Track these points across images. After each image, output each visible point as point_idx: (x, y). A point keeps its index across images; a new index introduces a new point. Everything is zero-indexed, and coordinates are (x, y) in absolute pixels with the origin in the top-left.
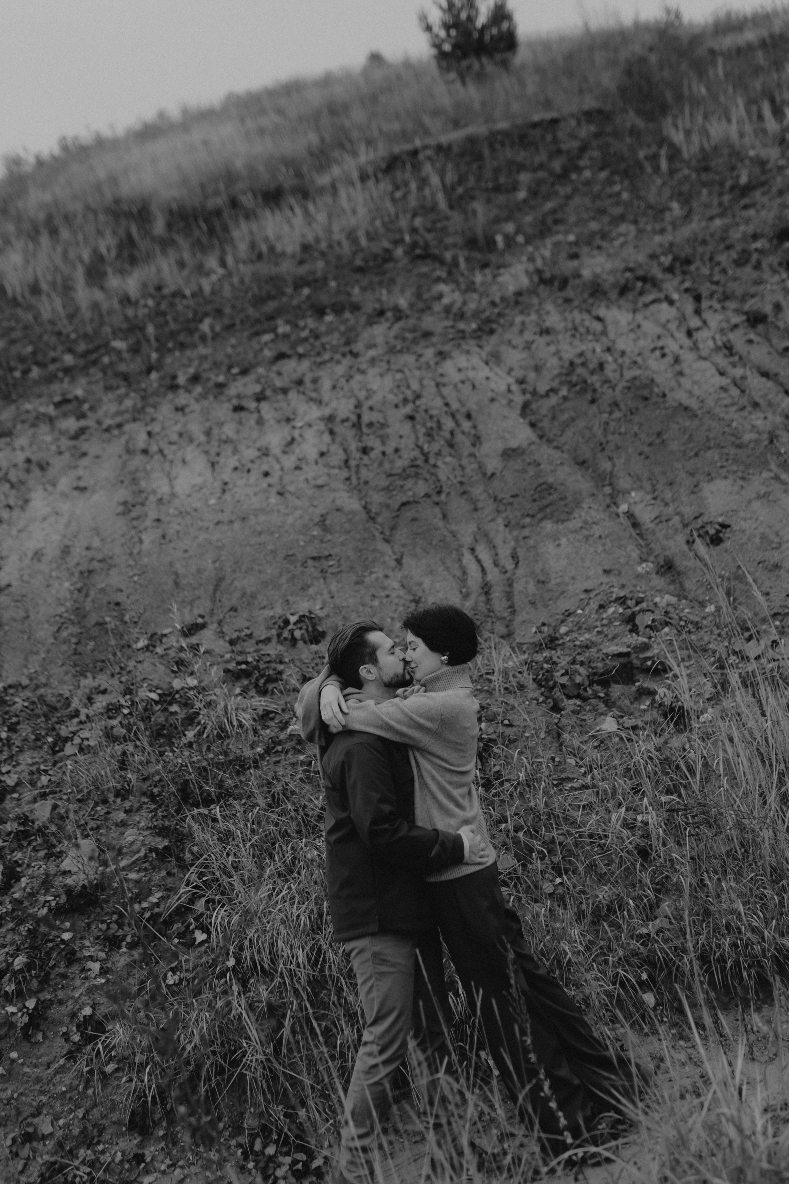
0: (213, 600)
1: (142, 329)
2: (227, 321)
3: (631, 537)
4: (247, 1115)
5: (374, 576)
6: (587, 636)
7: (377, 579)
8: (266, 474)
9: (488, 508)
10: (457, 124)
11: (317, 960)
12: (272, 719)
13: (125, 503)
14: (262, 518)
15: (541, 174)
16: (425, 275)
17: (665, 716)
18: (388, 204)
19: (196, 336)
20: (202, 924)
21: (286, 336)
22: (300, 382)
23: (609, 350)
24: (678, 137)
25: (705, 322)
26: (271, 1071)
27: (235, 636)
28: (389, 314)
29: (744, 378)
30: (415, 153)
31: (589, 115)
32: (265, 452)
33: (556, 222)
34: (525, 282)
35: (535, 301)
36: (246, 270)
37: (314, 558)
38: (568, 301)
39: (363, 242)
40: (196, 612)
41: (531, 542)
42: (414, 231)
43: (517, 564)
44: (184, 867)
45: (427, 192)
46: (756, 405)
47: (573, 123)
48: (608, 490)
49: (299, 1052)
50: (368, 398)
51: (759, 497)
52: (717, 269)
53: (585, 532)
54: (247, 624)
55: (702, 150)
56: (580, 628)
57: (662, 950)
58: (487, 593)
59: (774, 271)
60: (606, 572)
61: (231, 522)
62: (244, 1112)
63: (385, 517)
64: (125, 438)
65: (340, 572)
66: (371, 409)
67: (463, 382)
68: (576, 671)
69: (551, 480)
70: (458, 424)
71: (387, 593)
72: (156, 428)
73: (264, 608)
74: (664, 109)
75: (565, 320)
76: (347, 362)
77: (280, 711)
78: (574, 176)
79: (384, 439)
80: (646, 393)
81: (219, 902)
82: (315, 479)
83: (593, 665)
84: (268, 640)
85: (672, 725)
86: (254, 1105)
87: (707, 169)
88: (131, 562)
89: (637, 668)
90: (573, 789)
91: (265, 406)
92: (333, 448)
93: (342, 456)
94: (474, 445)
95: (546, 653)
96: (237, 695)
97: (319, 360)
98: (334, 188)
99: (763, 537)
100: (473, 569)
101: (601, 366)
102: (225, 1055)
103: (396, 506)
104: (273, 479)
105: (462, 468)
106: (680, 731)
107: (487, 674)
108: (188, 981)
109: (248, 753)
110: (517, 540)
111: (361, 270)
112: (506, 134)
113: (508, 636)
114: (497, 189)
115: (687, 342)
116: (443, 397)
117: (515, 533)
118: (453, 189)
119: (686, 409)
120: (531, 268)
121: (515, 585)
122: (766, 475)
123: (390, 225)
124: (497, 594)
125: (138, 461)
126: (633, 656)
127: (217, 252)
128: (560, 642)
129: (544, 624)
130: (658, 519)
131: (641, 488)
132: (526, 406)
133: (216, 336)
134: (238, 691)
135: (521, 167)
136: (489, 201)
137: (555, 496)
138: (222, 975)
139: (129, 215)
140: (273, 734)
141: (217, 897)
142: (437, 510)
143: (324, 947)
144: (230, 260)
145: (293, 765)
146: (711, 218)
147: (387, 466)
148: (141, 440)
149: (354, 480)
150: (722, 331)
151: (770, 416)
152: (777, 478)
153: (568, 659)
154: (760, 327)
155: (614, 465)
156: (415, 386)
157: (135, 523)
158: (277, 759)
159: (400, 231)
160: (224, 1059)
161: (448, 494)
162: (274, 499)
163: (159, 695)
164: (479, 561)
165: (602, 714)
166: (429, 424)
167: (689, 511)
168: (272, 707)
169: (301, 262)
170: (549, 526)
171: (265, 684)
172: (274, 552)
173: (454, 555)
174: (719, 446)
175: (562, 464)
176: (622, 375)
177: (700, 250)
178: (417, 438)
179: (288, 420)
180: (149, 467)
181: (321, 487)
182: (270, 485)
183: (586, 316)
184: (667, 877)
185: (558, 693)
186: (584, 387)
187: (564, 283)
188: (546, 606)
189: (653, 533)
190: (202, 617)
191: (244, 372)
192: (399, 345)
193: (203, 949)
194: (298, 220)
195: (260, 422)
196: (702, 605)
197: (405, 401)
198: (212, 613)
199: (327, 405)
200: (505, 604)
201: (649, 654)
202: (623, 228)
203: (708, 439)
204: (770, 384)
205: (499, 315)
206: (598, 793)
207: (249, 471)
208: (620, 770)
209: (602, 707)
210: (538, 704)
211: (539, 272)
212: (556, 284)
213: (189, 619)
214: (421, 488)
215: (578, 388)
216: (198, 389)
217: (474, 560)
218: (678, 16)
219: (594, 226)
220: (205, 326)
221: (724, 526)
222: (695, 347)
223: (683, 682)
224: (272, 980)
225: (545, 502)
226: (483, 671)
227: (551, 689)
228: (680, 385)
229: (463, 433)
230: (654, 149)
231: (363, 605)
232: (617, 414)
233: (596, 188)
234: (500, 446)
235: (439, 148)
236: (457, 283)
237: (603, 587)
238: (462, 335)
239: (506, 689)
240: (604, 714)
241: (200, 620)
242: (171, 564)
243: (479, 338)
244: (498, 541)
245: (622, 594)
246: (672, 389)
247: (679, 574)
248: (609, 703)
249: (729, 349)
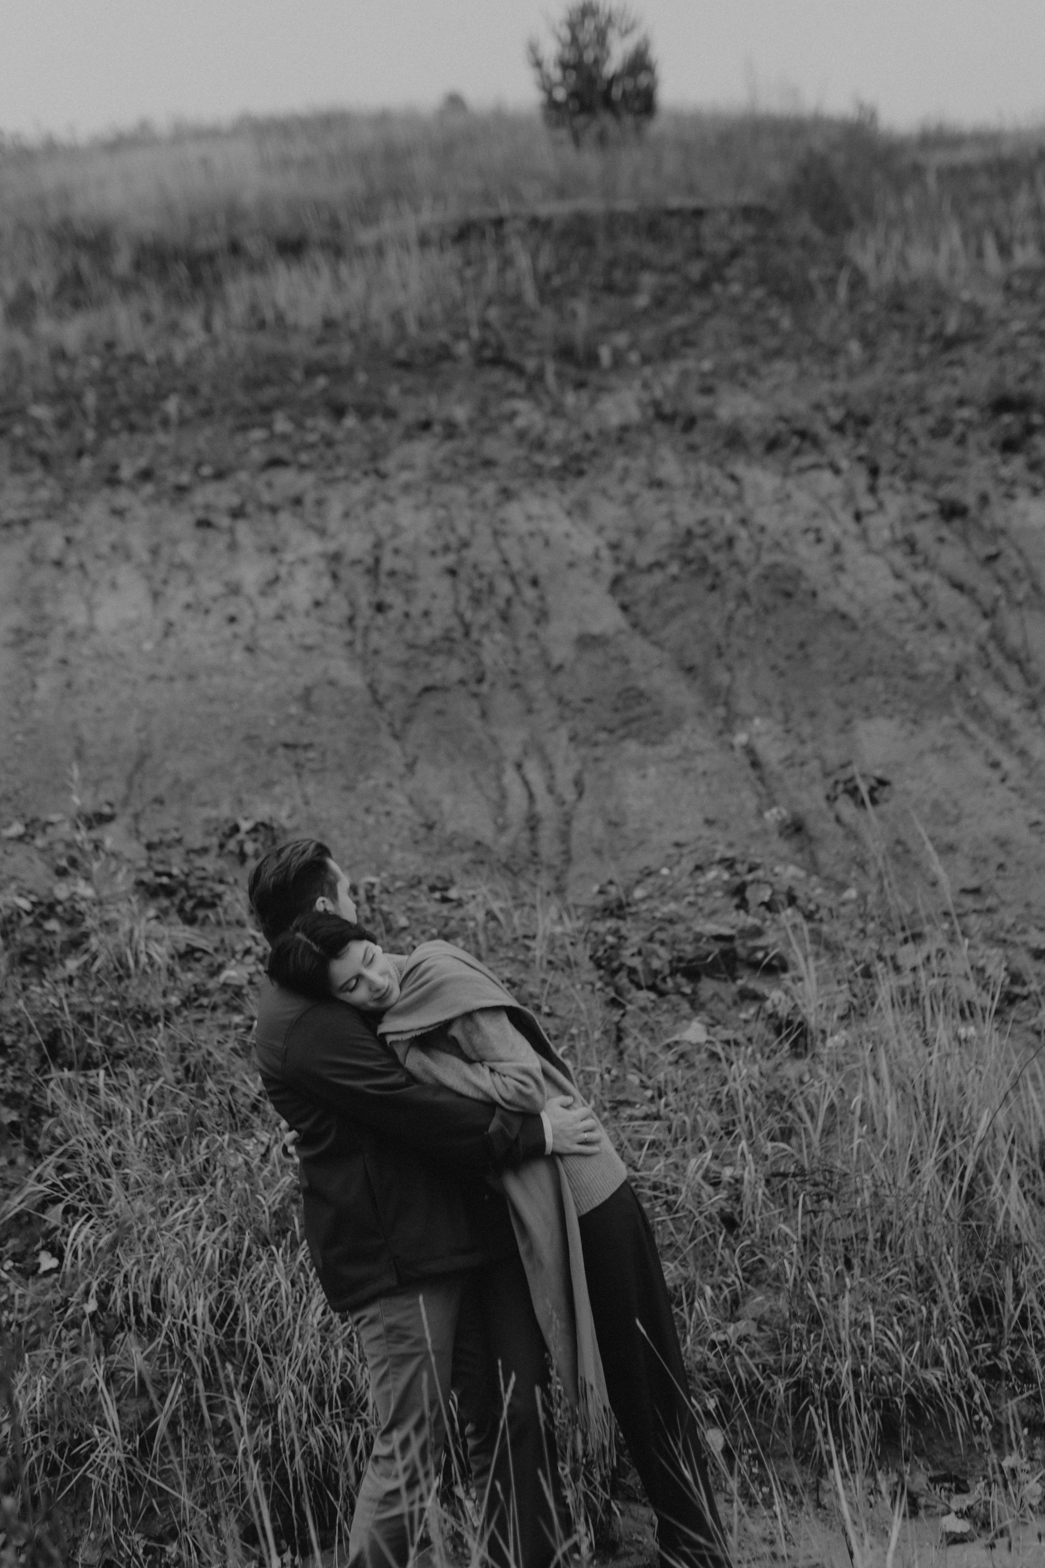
0: (130, 783)
1: (79, 397)
2: (202, 404)
3: (747, 779)
4: (84, 1543)
5: (371, 783)
6: (673, 906)
7: (376, 787)
8: (232, 620)
9: (549, 712)
10: (561, 193)
11: (223, 1318)
12: (198, 960)
13: (18, 631)
14: (217, 680)
15: (672, 279)
16: (494, 387)
17: (778, 1031)
18: (453, 284)
19: (156, 419)
20: (52, 1243)
21: (285, 438)
22: (297, 501)
23: (743, 522)
24: (865, 260)
25: (881, 505)
26: (131, 1477)
27: (155, 839)
28: (437, 429)
29: (927, 587)
30: (499, 222)
31: (747, 213)
32: (234, 590)
33: (687, 343)
34: (634, 414)
35: (646, 441)
36: (240, 340)
37: (286, 746)
38: (692, 448)
39: (412, 328)
40: (102, 797)
41: (605, 767)
42: (485, 325)
43: (580, 794)
44: (35, 1155)
45: (510, 276)
46: (941, 626)
47: (724, 217)
48: (721, 711)
49: (179, 1454)
50: (394, 535)
51: (934, 750)
52: (904, 439)
53: (684, 764)
54: (175, 824)
55: (897, 283)
56: (663, 894)
57: (745, 1366)
58: (533, 829)
59: (983, 453)
60: (709, 822)
61: (171, 679)
62: (80, 1538)
63: (397, 704)
64: (29, 541)
65: (323, 770)
66: (396, 551)
67: (532, 535)
68: (654, 953)
69: (642, 684)
70: (518, 591)
71: (387, 808)
72: (79, 533)
73: (204, 804)
74: (849, 224)
75: (686, 472)
76: (368, 484)
77: (211, 950)
78: (717, 288)
79: (409, 596)
80: (789, 587)
81: (84, 1212)
82: (303, 635)
83: (678, 947)
84: (204, 851)
85: (787, 1046)
86: (98, 1528)
87: (900, 308)
88: (16, 714)
89: (742, 960)
90: (631, 1118)
91: (242, 528)
92: (335, 598)
93: (345, 610)
94: (537, 622)
95: (611, 923)
96: (149, 920)
97: (329, 475)
98: (380, 250)
99: (936, 805)
100: (516, 792)
101: (730, 542)
102: (64, 1445)
103: (417, 689)
104: (242, 628)
105: (517, 651)
106: (798, 1056)
107: (526, 937)
108: (19, 1325)
109: (156, 1002)
110: (584, 761)
111: (405, 365)
112: (630, 219)
113: (560, 891)
114: (610, 288)
115: (853, 528)
116: (501, 551)
117: (583, 751)
118: (548, 277)
119: (844, 617)
120: (646, 397)
121: (575, 824)
122: (946, 721)
123: (453, 312)
124: (547, 832)
125: (44, 575)
126: (738, 943)
127: (200, 309)
128: (633, 909)
129: (611, 883)
130: (789, 761)
131: (769, 715)
132: (616, 582)
133: (183, 422)
134: (152, 913)
135: (646, 265)
136: (594, 302)
137: (646, 708)
138: (74, 1324)
139: (81, 243)
140: (197, 980)
141: (82, 1205)
142: (474, 705)
143: (237, 1300)
144: (218, 324)
145: (223, 1028)
146: (902, 371)
147: (409, 634)
148: (55, 546)
149: (359, 647)
150: (904, 520)
151: (960, 644)
152: (961, 728)
153: (645, 934)
154: (957, 523)
155: (733, 678)
156: (463, 530)
157: (29, 660)
158: (199, 1016)
159: (466, 322)
160: (60, 1450)
161: (493, 685)
162: (238, 656)
163: (33, 903)
164: (526, 783)
165: (685, 1017)
166: (477, 584)
167: (833, 756)
168: (200, 943)
169: (320, 342)
170: (632, 747)
171: (194, 908)
172: (229, 729)
173: (492, 769)
174: (885, 674)
175: (660, 666)
176: (758, 559)
177: (884, 408)
178: (457, 601)
179: (274, 550)
180: (60, 585)
181: (308, 649)
182: (236, 636)
183: (716, 472)
184: (761, 1261)
185: (623, 979)
186: (704, 566)
187: (690, 423)
188: (615, 859)
189: (780, 778)
190: (110, 805)
191: (219, 475)
192: (447, 471)
193: (49, 1281)
194: (324, 284)
195: (233, 546)
196: (843, 887)
197: (447, 549)
198: (126, 802)
199: (333, 537)
200: (558, 847)
201: (760, 942)
202: (778, 365)
203: (870, 661)
204: (962, 601)
205: (595, 453)
206: (669, 1130)
207: (207, 612)
208: (707, 1097)
209: (685, 1007)
210: (593, 991)
211: (656, 405)
212: (679, 423)
213: (90, 807)
214: (455, 670)
215: (694, 567)
216: (148, 489)
217: (518, 780)
218: (873, 116)
219: (740, 355)
220: (171, 406)
221: (882, 783)
222: (864, 536)
223: (810, 986)
224: (151, 1340)
225: (631, 714)
226: (520, 932)
227: (615, 972)
228: (838, 584)
229: (524, 604)
230: (830, 271)
231: (352, 818)
232: (746, 610)
233: (746, 308)
234: (574, 630)
235: (534, 222)
236: (539, 403)
237: (701, 843)
238: (539, 472)
239: (550, 962)
240: (689, 1019)
241: (106, 810)
242: (74, 725)
243: (562, 479)
244: (558, 759)
245: (730, 854)
246: (826, 588)
247: (811, 839)
248: (696, 1004)
249: (911, 545)
